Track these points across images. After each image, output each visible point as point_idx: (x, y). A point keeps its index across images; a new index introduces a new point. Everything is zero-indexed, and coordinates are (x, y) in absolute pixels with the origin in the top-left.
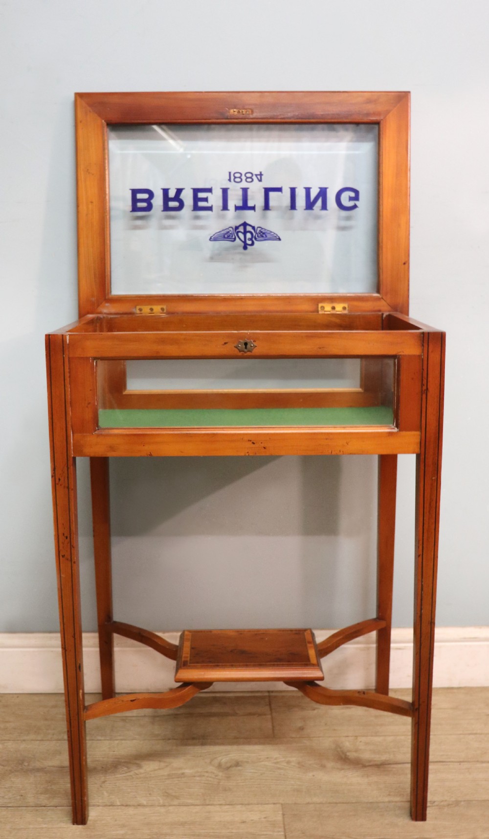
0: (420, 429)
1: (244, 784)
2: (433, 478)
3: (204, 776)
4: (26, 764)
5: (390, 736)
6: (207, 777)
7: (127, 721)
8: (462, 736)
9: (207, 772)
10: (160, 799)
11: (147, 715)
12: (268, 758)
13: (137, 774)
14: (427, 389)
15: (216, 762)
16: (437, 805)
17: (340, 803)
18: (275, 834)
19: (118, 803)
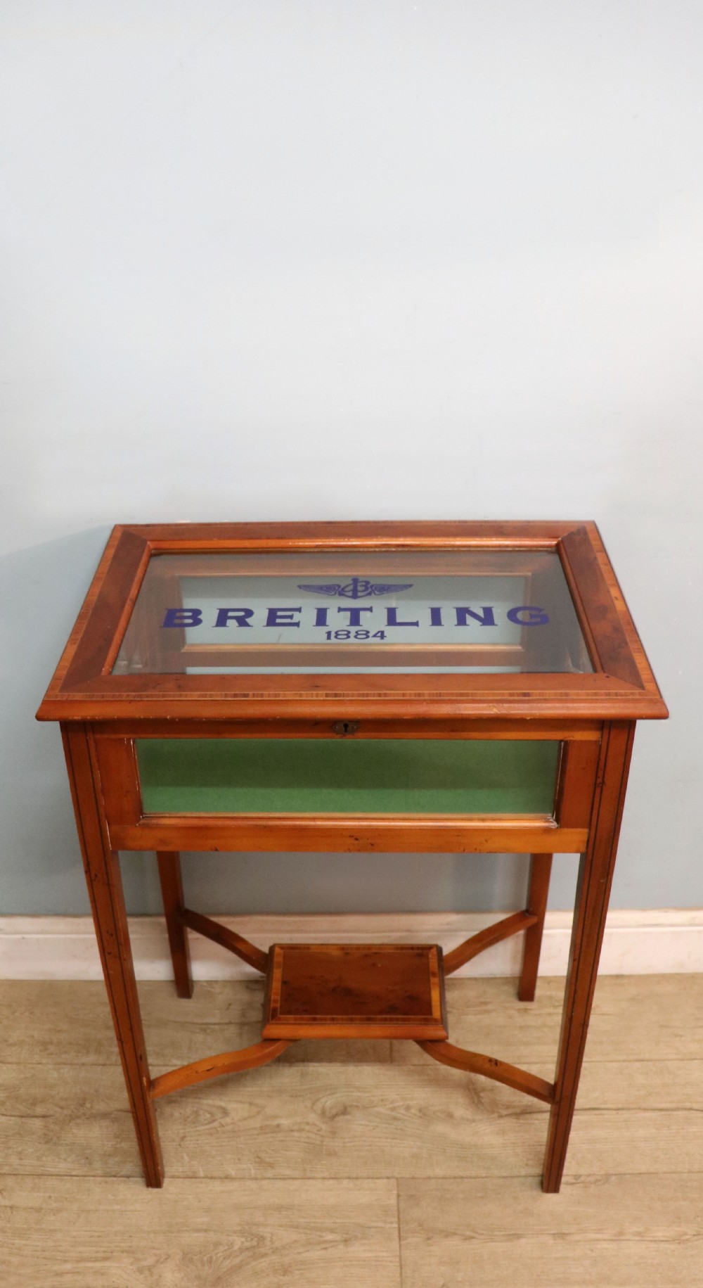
0: (590, 827)
1: (352, 1144)
2: (602, 881)
3: (303, 1130)
4: (88, 1105)
5: (536, 1063)
6: (308, 1132)
7: (208, 1031)
8: (626, 1063)
9: (308, 1123)
10: (252, 1168)
11: (233, 1021)
12: (382, 1100)
13: (223, 1126)
14: (603, 782)
15: (319, 1106)
16: (582, 1182)
17: (467, 1178)
18: (388, 1226)
19: (202, 1174)
